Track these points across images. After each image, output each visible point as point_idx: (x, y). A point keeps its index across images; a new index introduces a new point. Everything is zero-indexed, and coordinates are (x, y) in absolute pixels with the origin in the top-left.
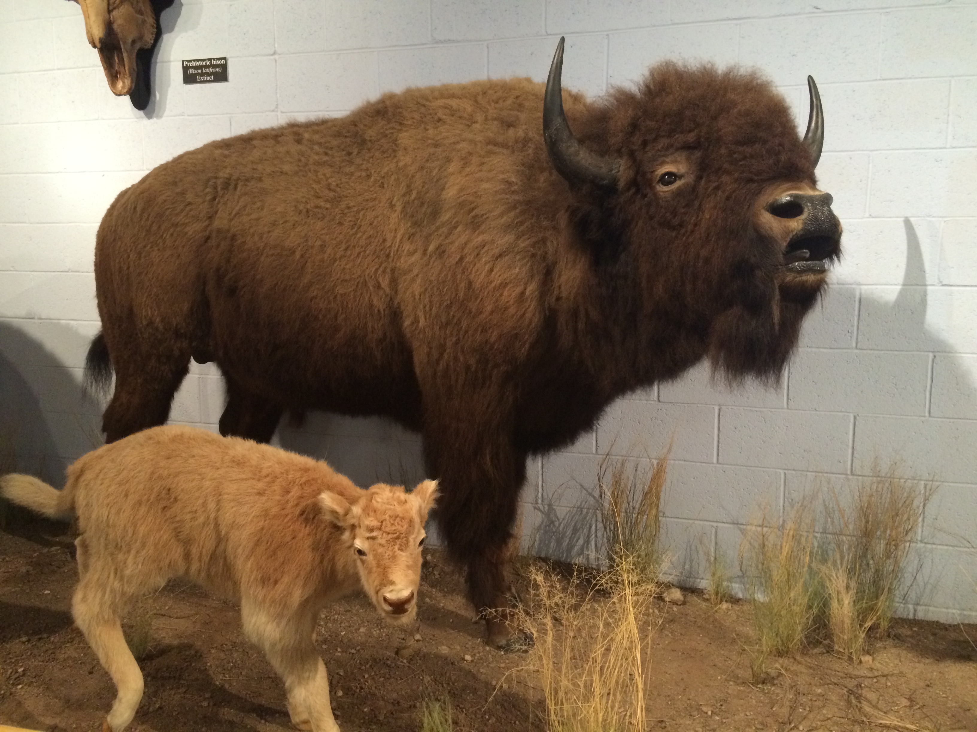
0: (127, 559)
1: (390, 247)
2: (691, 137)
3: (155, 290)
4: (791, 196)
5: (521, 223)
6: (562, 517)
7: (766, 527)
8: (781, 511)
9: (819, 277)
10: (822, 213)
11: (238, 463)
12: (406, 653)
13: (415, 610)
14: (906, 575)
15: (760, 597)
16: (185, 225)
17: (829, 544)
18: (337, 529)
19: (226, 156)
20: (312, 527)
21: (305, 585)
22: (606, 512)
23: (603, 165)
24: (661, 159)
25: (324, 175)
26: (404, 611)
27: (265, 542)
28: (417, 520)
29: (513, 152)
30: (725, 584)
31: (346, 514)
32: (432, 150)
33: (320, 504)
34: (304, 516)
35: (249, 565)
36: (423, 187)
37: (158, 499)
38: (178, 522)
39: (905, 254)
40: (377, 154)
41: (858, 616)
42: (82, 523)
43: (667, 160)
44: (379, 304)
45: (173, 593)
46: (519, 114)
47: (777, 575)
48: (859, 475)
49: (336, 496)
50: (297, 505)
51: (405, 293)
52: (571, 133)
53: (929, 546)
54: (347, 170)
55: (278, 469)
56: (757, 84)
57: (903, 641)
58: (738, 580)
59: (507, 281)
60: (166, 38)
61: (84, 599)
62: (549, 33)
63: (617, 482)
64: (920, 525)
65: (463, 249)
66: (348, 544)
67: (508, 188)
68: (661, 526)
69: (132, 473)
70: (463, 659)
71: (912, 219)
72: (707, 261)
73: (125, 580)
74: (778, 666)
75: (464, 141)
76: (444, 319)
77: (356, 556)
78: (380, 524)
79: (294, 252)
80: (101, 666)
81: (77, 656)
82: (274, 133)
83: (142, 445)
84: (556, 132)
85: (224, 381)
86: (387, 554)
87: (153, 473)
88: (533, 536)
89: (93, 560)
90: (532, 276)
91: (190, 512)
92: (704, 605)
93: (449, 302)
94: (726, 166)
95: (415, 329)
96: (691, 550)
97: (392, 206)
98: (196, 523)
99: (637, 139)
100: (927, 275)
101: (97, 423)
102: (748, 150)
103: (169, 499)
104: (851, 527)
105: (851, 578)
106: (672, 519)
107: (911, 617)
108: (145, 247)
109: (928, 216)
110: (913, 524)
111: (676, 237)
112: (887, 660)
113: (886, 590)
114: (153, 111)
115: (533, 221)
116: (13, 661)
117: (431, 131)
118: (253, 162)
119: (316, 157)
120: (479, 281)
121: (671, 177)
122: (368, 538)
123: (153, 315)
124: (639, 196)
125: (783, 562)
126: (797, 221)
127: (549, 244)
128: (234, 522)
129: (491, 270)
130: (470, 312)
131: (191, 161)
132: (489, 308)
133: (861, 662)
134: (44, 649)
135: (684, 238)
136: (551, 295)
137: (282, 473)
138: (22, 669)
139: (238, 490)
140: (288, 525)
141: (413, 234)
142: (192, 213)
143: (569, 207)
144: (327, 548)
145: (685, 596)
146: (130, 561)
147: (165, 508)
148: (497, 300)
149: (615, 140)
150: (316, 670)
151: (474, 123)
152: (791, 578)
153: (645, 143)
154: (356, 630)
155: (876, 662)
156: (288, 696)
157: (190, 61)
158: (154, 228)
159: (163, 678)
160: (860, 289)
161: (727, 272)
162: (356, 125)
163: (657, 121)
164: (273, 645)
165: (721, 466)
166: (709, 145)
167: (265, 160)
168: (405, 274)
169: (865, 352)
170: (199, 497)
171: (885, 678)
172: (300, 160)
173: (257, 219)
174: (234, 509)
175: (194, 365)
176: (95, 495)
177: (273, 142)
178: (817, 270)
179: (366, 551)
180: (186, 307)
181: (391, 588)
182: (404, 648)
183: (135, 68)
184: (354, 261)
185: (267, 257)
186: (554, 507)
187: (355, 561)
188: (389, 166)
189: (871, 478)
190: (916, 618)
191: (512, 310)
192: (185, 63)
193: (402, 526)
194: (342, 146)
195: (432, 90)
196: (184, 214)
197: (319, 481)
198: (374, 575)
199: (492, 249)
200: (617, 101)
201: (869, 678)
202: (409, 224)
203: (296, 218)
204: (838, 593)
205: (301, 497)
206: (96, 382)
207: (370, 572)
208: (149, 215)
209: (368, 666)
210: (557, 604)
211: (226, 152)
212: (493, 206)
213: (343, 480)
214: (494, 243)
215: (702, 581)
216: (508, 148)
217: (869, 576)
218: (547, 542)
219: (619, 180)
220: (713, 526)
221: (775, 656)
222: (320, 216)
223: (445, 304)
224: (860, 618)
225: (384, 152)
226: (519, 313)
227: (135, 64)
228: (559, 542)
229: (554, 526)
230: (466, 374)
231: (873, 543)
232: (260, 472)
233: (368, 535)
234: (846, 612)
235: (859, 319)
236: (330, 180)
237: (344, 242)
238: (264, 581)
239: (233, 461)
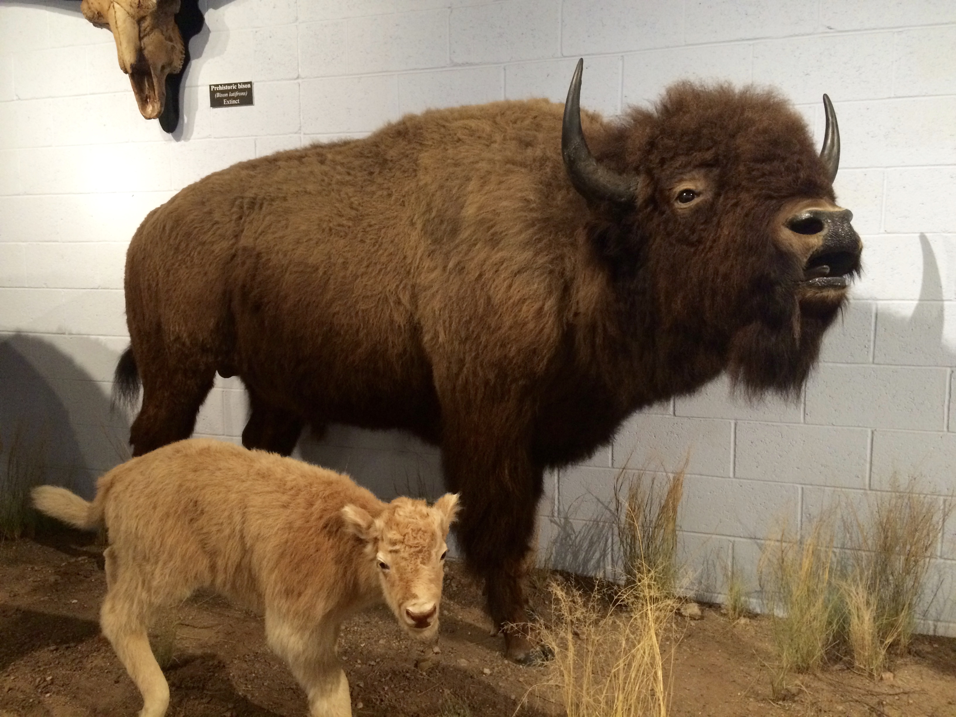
0: (155, 570)
1: (411, 264)
2: (708, 155)
3: (182, 307)
4: (810, 212)
5: (540, 240)
6: (578, 530)
7: (785, 542)
8: (799, 526)
9: (839, 292)
10: (843, 229)
11: (264, 476)
12: (426, 665)
13: (438, 622)
14: (926, 591)
15: (780, 613)
16: (212, 243)
17: (848, 559)
18: (360, 542)
19: (252, 177)
20: (336, 540)
21: (328, 597)
22: (622, 526)
23: (620, 183)
24: (679, 177)
25: (347, 194)
26: (427, 625)
27: (289, 554)
28: (439, 533)
29: (531, 170)
30: (743, 598)
31: (369, 527)
32: (451, 170)
33: (343, 517)
34: (328, 529)
35: (273, 577)
36: (443, 205)
37: (185, 511)
38: (204, 534)
39: (921, 270)
40: (398, 174)
41: (878, 633)
42: (111, 534)
43: (685, 177)
44: (400, 319)
45: (196, 603)
46: (537, 133)
47: (798, 591)
48: (877, 490)
49: (360, 509)
50: (321, 517)
51: (425, 308)
52: (589, 152)
53: (949, 562)
54: (369, 189)
55: (302, 482)
56: (774, 103)
57: (924, 657)
58: (756, 595)
59: (526, 297)
60: (194, 63)
61: (113, 609)
62: (565, 54)
63: (633, 497)
64: (940, 540)
65: (482, 265)
66: (371, 557)
67: (526, 206)
68: (678, 540)
69: (160, 486)
70: (483, 673)
71: (927, 235)
72: (726, 277)
73: (153, 591)
74: (798, 682)
75: (482, 160)
76: (463, 334)
77: (379, 569)
78: (402, 537)
79: (317, 269)
80: (127, 675)
81: (103, 665)
82: (298, 154)
83: (170, 458)
84: (574, 151)
85: (247, 395)
86: (410, 567)
87: (180, 486)
88: (549, 549)
89: (121, 570)
90: (550, 293)
91: (216, 525)
92: (722, 620)
93: (468, 318)
94: (744, 183)
95: (435, 344)
96: (708, 564)
97: (413, 224)
98: (222, 535)
99: (655, 157)
100: (944, 290)
101: (125, 436)
102: (767, 167)
103: (196, 510)
104: (870, 542)
105: (871, 594)
106: (689, 534)
107: (931, 633)
108: (173, 264)
109: (944, 232)
110: (933, 540)
111: (695, 253)
112: (908, 677)
113: (906, 606)
114: (181, 133)
115: (551, 238)
116: (42, 669)
117: (450, 151)
118: (277, 182)
119: (339, 177)
120: (498, 297)
121: (690, 194)
122: (391, 552)
123: (180, 330)
124: (657, 213)
125: (802, 578)
126: (817, 237)
127: (567, 260)
128: (259, 534)
129: (510, 286)
130: (489, 327)
131: (218, 182)
132: (508, 324)
133: (882, 679)
134: (71, 657)
135: (703, 255)
136: (569, 310)
137: (306, 486)
138: (51, 678)
139: (263, 502)
140: (312, 537)
141: (433, 251)
142: (219, 232)
143: (587, 224)
144: (350, 560)
145: (702, 611)
146: (157, 572)
147: (191, 520)
148: (516, 316)
149: (633, 159)
150: (338, 682)
151: (492, 142)
152: (811, 594)
153: (663, 161)
154: (375, 641)
155: (897, 679)
156: (310, 707)
157: (217, 85)
158: (183, 245)
159: (188, 688)
160: (877, 304)
161: (747, 287)
162: (377, 146)
163: (675, 140)
164: (297, 658)
165: (737, 480)
166: (727, 163)
167: (290, 180)
168: (425, 290)
169: (882, 366)
170: (225, 510)
171: (907, 695)
172: (323, 180)
173: (281, 238)
174: (259, 521)
175: (218, 379)
176: (125, 506)
177: (296, 162)
178: (837, 286)
179: (389, 565)
180: (212, 323)
181: (414, 601)
182: (424, 660)
183: (165, 92)
184: (375, 277)
185: (290, 274)
186: (571, 520)
187: (377, 574)
188: (410, 185)
189: (890, 493)
190: (937, 634)
191: (531, 326)
192: (212, 87)
193: (425, 540)
194: (364, 167)
195: (452, 111)
196: (210, 233)
197: (342, 494)
198: (397, 589)
199: (511, 265)
200: (635, 120)
201: (890, 695)
202: (429, 241)
203: (318, 236)
204: (858, 609)
205: (325, 510)
206: (124, 395)
207: (393, 585)
208: (178, 234)
209: (388, 678)
210: (578, 619)
211: (252, 173)
212: (511, 224)
213: (365, 493)
214: (513, 260)
215: (720, 595)
216: (526, 167)
217: (888, 593)
218: (563, 555)
219: (636, 198)
220: (729, 541)
221: (795, 672)
222: (342, 234)
223: (464, 319)
224: (881, 634)
225: (404, 172)
226: (538, 329)
227: (164, 88)
228: (575, 556)
229: (571, 539)
230: (485, 388)
231: (892, 557)
232: (285, 485)
233: (391, 548)
234: (866, 628)
235: (875, 334)
236: (352, 199)
237: (366, 259)
238: (288, 593)
239: (259, 474)
